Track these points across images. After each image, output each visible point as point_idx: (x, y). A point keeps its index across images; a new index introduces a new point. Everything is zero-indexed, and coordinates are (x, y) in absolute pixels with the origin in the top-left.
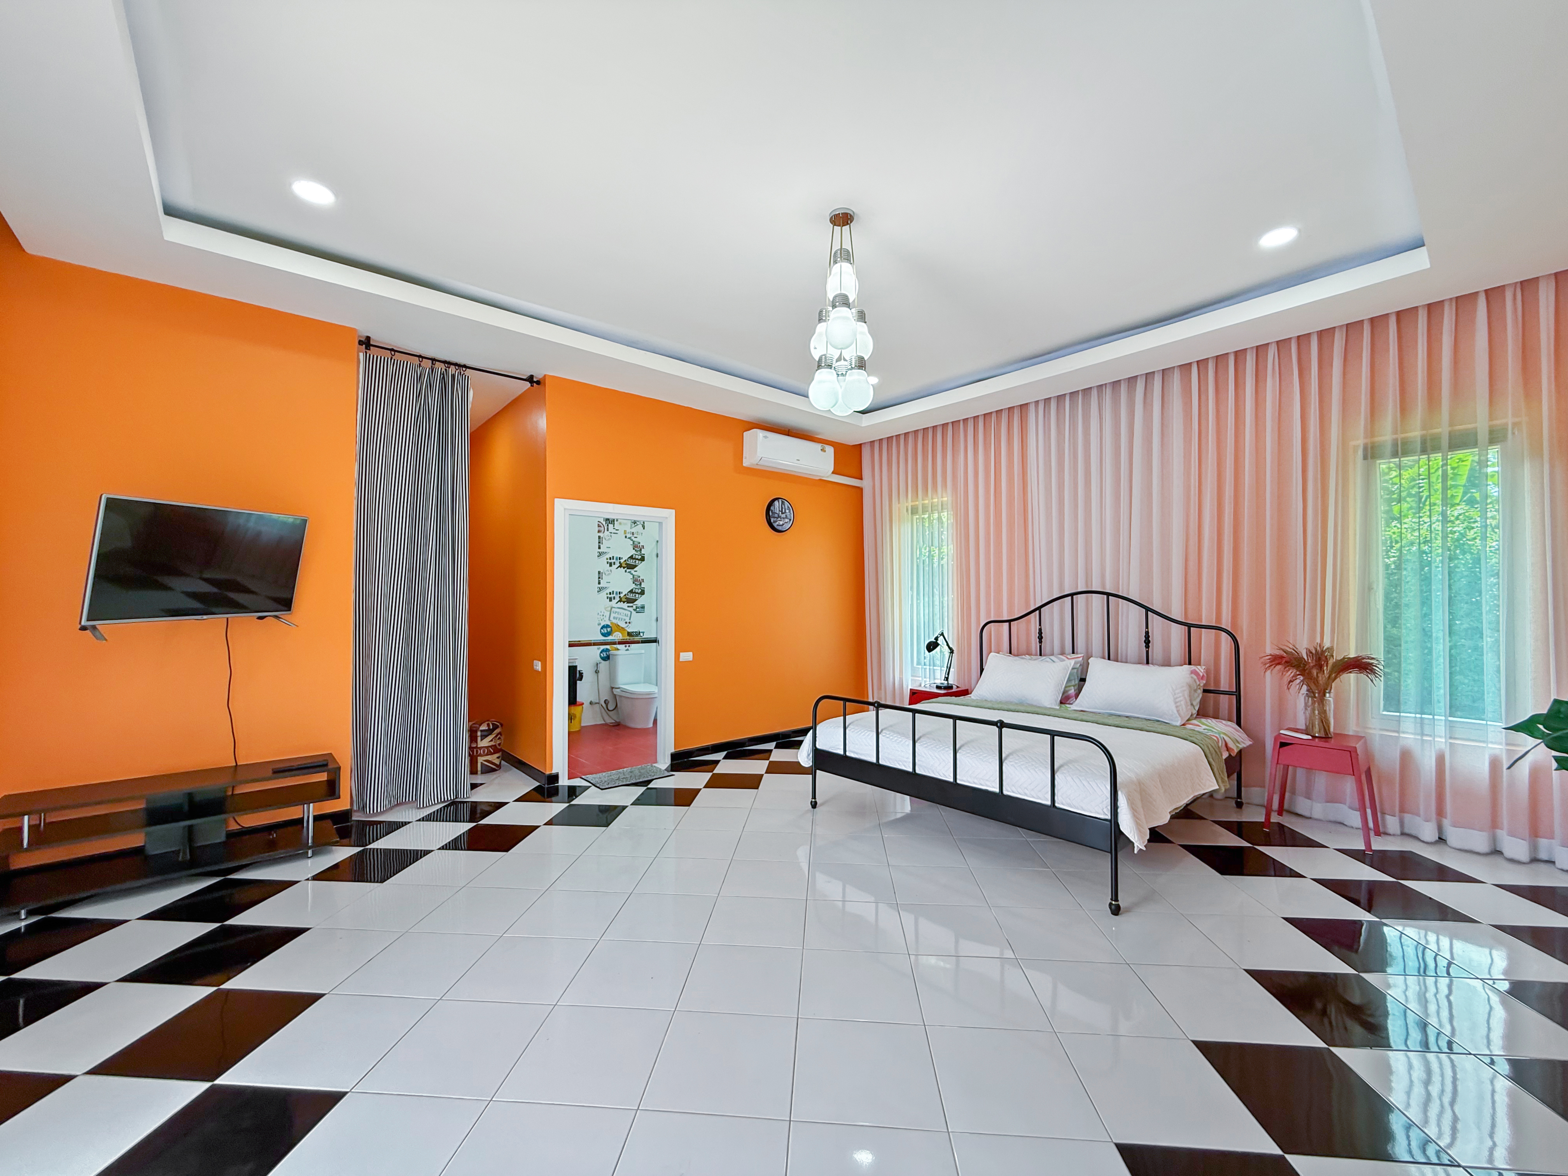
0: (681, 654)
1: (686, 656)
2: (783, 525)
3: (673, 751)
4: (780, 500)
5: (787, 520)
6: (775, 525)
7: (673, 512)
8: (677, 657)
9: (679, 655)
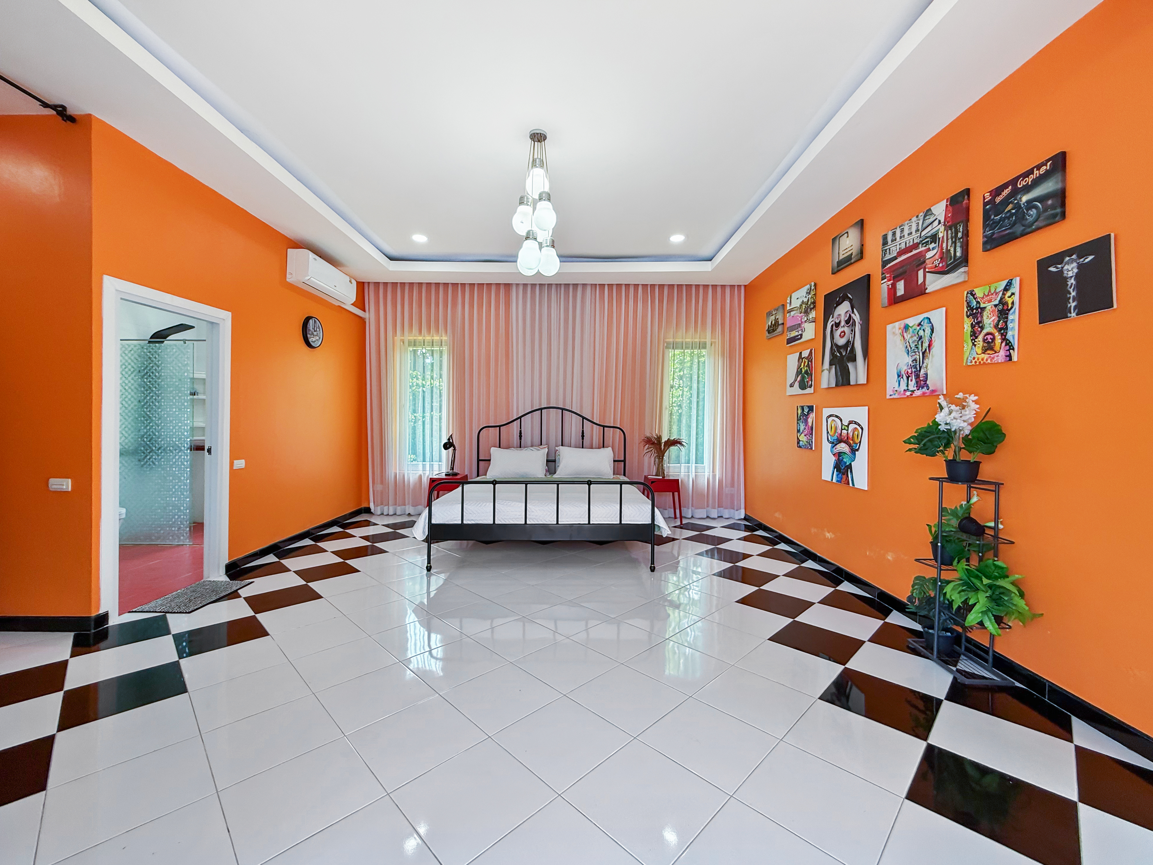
0: (235, 462)
1: (240, 464)
2: (315, 341)
3: (227, 562)
4: (313, 319)
5: (318, 338)
6: (310, 340)
7: (229, 314)
8: (232, 464)
9: (233, 462)
